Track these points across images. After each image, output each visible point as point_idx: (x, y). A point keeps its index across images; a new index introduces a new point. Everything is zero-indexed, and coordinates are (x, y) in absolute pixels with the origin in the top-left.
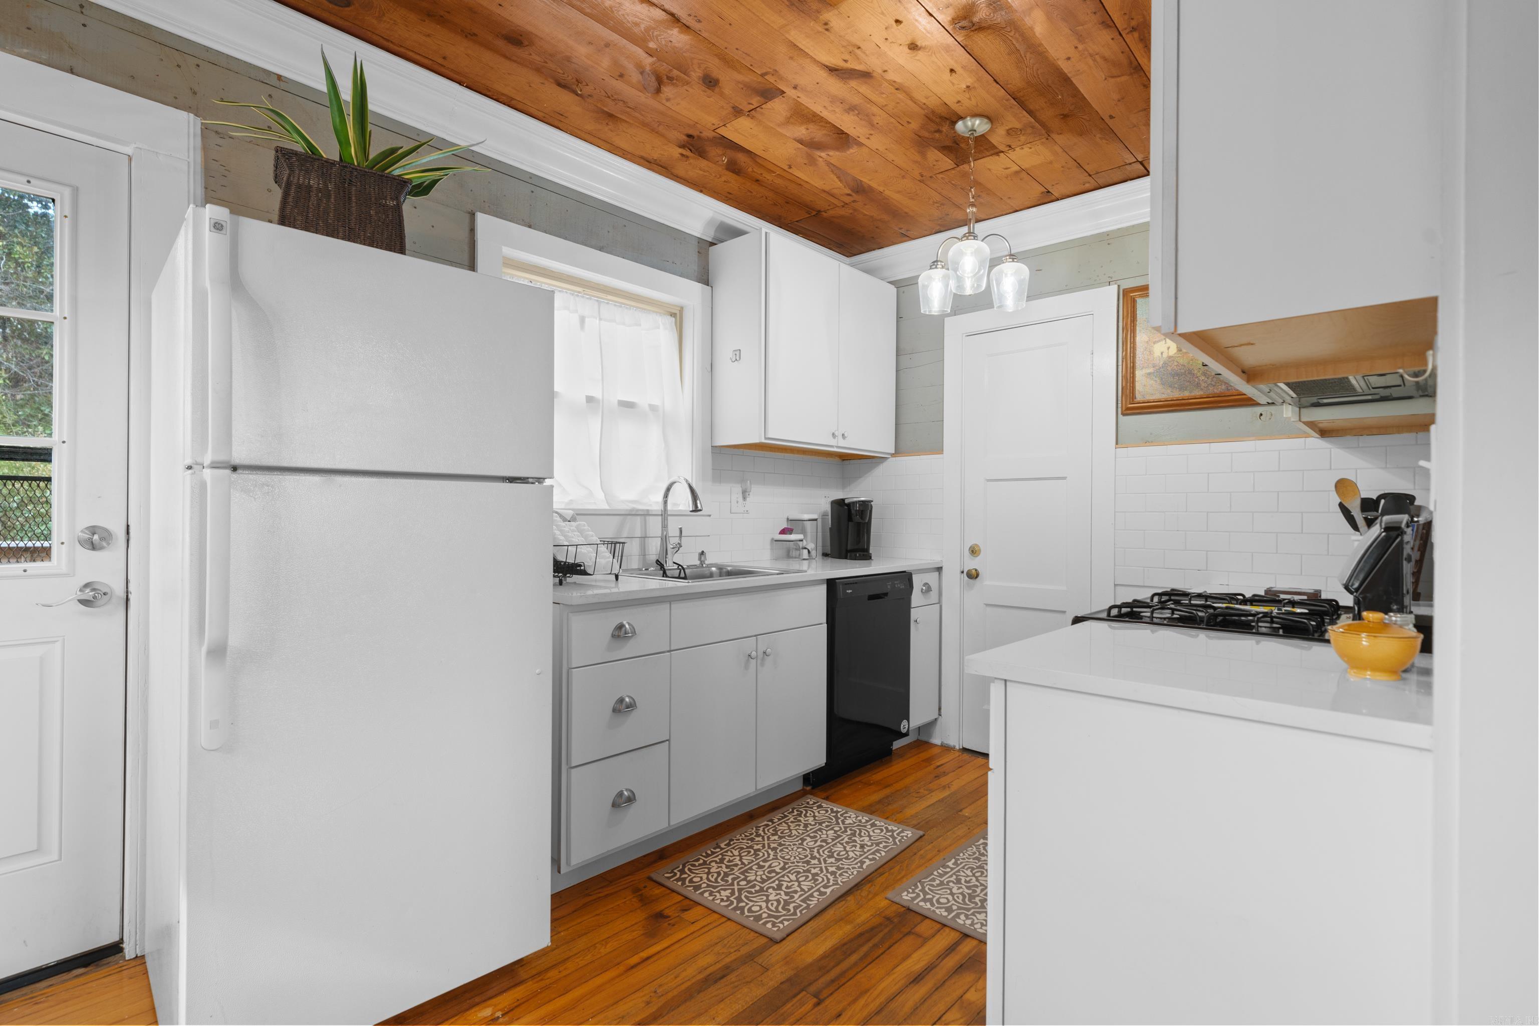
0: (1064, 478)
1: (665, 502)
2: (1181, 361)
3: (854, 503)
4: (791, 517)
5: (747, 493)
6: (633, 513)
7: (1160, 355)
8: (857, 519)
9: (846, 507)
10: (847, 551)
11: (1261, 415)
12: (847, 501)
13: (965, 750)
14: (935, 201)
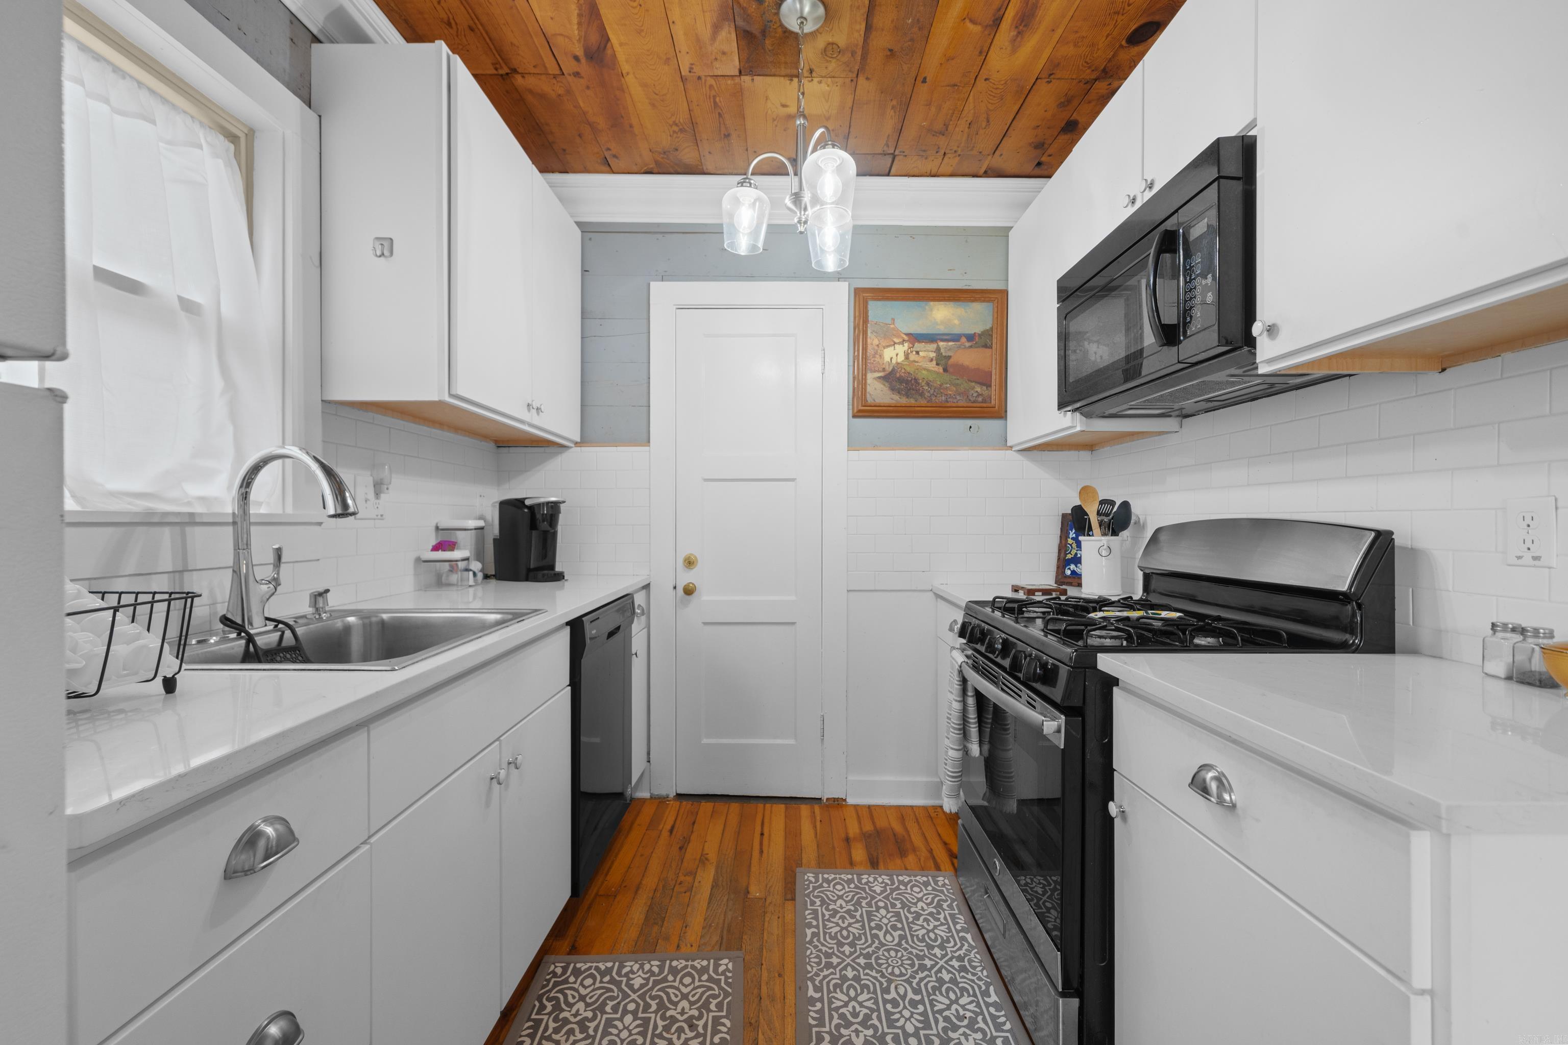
0: (793, 480)
1: (245, 497)
2: (908, 369)
3: (539, 505)
4: (441, 526)
5: (386, 487)
6: (156, 520)
7: (889, 360)
8: (544, 526)
9: (526, 510)
10: (529, 570)
11: (971, 427)
12: (527, 502)
13: (679, 796)
14: (677, 122)
